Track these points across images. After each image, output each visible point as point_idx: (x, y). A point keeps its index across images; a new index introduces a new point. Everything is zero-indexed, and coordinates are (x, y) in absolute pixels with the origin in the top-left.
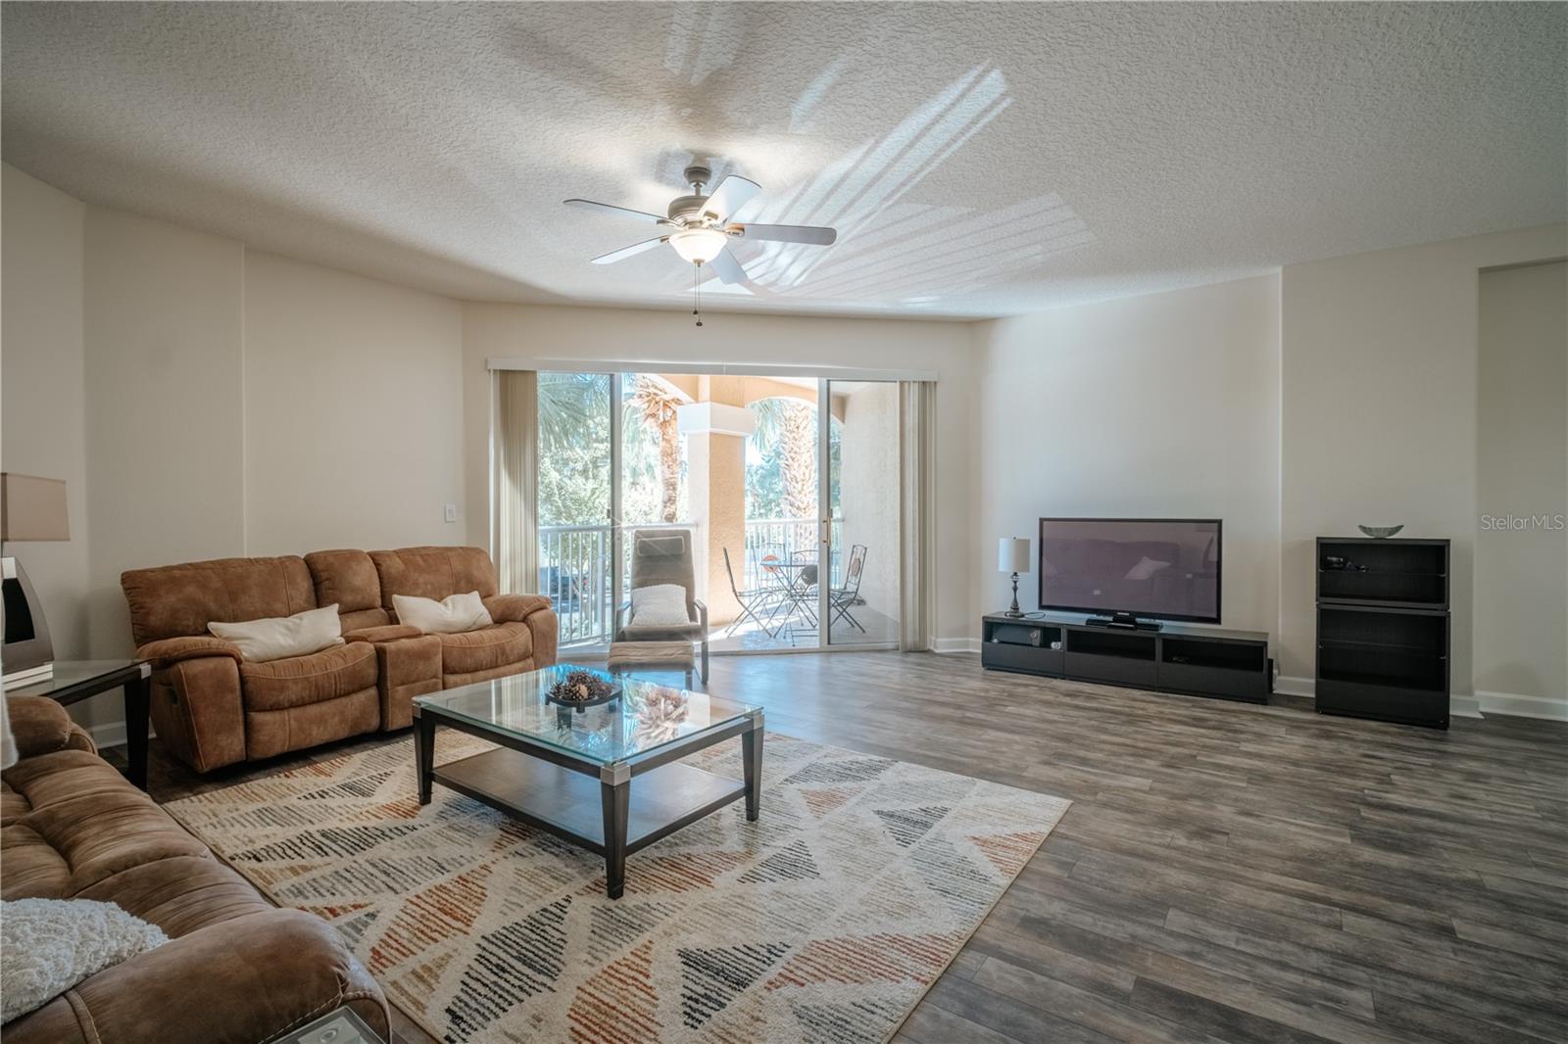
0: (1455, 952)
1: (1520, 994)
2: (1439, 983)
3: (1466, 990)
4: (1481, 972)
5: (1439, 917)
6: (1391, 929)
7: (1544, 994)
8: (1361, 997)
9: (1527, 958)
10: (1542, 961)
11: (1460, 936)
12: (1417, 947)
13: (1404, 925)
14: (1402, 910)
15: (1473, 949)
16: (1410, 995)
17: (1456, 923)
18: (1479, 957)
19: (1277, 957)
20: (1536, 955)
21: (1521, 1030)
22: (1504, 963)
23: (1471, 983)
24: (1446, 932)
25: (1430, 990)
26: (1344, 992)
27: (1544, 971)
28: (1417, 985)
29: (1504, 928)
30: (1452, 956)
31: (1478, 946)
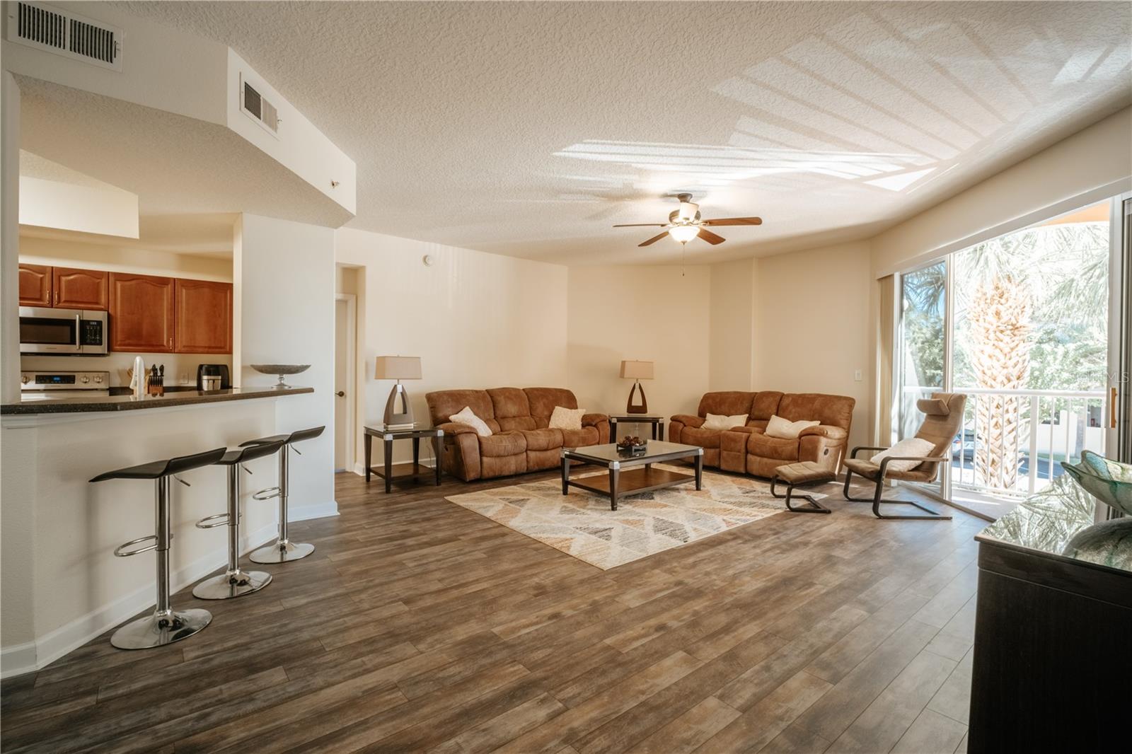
0: (398, 595)
1: (371, 591)
2: (394, 581)
3: (386, 583)
4: (386, 592)
5: (415, 607)
6: (425, 590)
7: (363, 596)
8: (411, 565)
9: (374, 608)
10: (369, 609)
11: (401, 603)
12: (410, 588)
13: (423, 595)
14: (428, 602)
15: (393, 599)
16: (399, 572)
17: (406, 608)
18: (390, 597)
19: (442, 562)
20: (371, 611)
21: (365, 580)
22: (380, 600)
23: (386, 587)
24: (407, 601)
25: (396, 577)
26: (416, 563)
27: (366, 606)
28: (401, 577)
29: (389, 618)
30: (398, 593)
31: (392, 602)
